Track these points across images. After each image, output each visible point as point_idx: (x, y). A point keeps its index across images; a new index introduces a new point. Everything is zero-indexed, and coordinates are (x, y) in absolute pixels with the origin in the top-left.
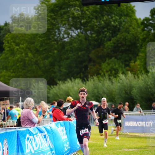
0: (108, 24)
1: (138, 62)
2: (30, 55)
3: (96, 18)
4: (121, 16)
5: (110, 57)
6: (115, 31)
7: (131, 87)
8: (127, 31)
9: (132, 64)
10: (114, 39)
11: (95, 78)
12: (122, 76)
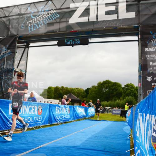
0: (115, 88)
1: (122, 98)
2: (95, 95)
3: (112, 86)
4: (118, 86)
5: (115, 96)
6: (116, 90)
7: (119, 104)
8: (119, 90)
9: (120, 98)
10: (116, 92)
11: (110, 101)
12: (117, 101)
